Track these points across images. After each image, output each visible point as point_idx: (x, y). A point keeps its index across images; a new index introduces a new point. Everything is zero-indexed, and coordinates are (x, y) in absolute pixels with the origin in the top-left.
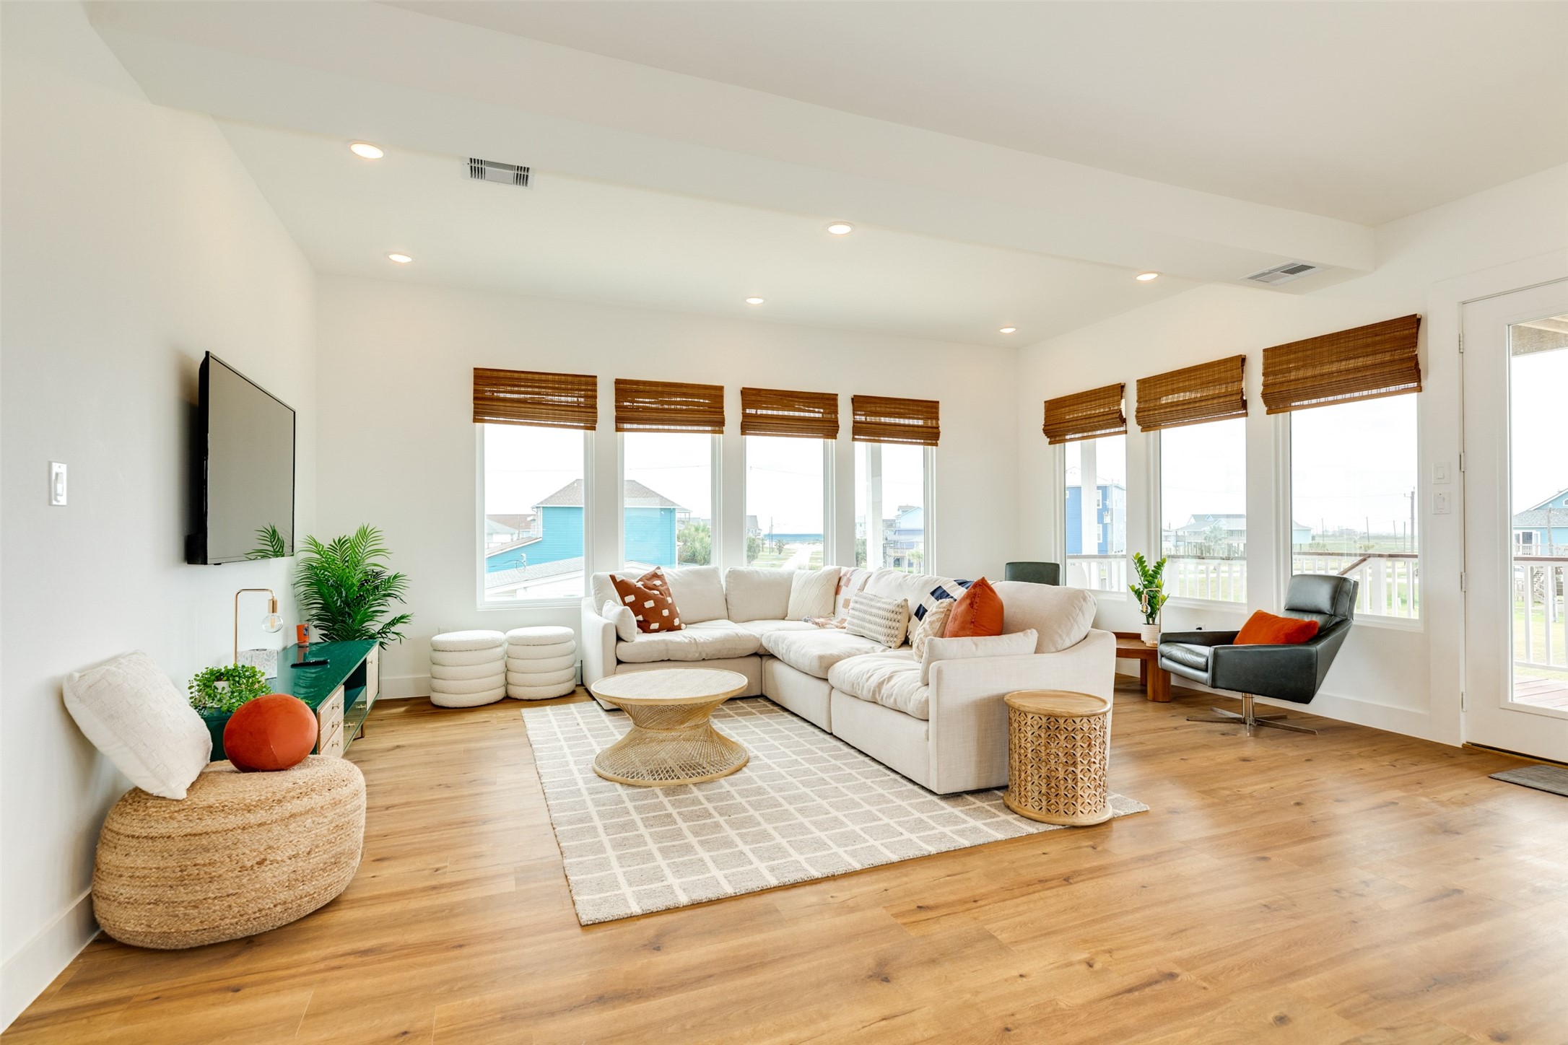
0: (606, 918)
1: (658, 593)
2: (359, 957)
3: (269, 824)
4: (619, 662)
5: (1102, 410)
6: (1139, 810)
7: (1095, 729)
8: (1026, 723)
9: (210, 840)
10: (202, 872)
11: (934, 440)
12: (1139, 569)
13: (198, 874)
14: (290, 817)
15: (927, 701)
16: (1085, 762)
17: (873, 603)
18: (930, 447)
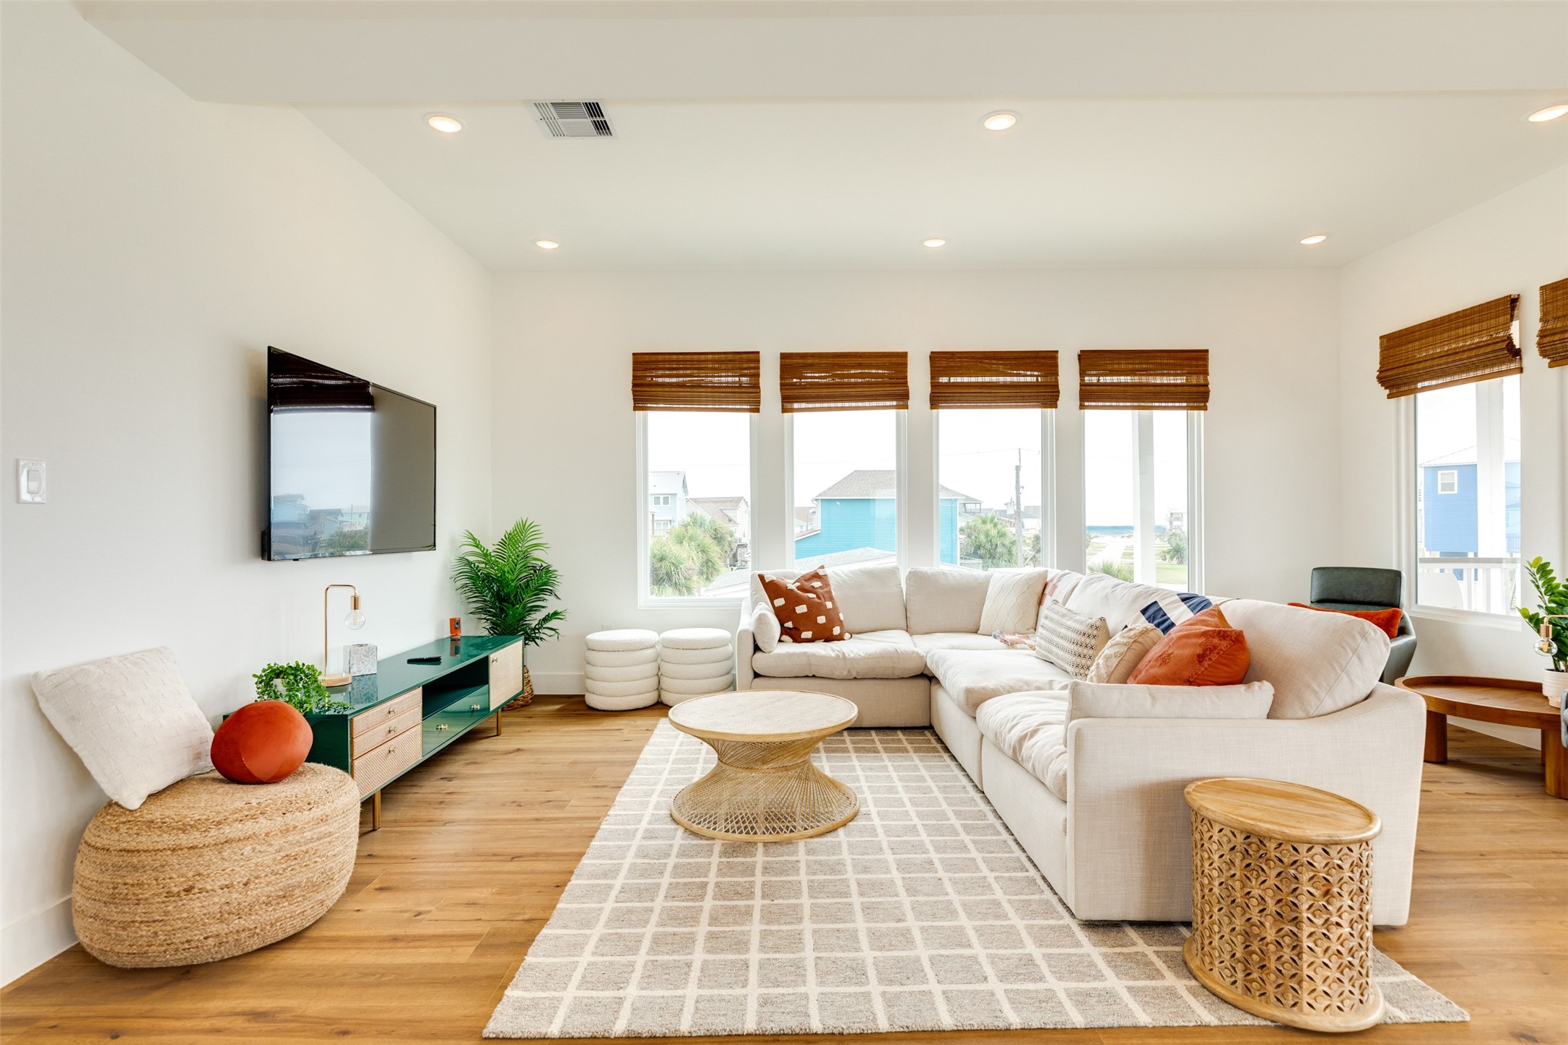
0: (513, 1034)
1: (814, 596)
2: (249, 1021)
3: (201, 848)
4: (756, 675)
5: (1477, 340)
6: (1443, 1019)
7: (1340, 867)
8: (1211, 837)
9: (140, 859)
10: (131, 893)
11: (1200, 402)
12: (1540, 583)
13: (127, 894)
14: (226, 842)
15: (1065, 776)
16: (1319, 921)
17: (1064, 621)
18: (1196, 411)
